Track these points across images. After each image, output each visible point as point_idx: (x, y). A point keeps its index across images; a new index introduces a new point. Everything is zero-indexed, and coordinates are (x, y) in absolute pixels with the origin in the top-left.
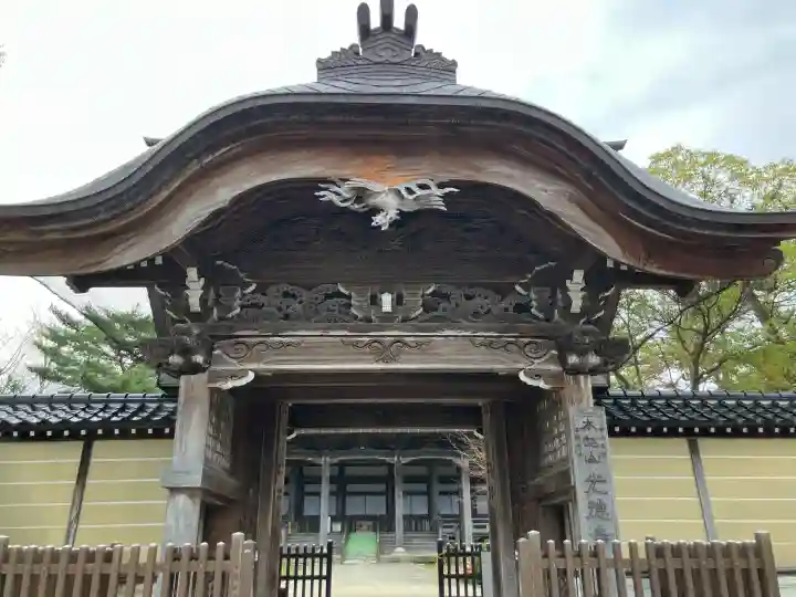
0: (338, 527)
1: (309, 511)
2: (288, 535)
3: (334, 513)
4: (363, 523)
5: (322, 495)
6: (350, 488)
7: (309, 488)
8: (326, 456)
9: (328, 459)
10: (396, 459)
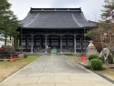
0: (49, 48)
1: (44, 45)
2: (40, 49)
4: (54, 47)
5: (46, 42)
7: (44, 41)
10: (61, 35)
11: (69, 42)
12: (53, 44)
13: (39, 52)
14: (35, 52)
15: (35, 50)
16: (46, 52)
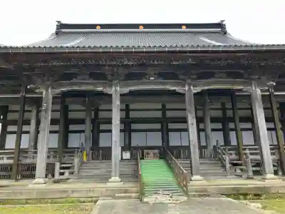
0: (127, 155)
1: (103, 143)
2: (82, 163)
3: (123, 145)
4: (149, 151)
5: (113, 132)
6: (134, 126)
7: (103, 127)
8: (116, 86)
9: (118, 89)
10: (187, 88)
11: (213, 130)
12: (137, 140)
13: (80, 178)
14: (57, 176)
15: (58, 166)
16: (115, 182)
